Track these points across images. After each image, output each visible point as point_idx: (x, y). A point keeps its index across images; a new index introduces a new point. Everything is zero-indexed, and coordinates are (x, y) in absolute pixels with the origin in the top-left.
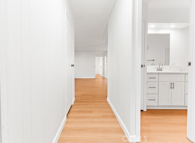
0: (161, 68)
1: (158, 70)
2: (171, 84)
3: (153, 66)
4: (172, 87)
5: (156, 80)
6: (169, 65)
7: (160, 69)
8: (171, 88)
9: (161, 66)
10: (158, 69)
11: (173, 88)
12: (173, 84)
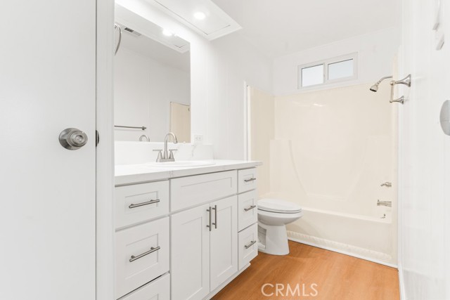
0: (171, 151)
1: (163, 159)
2: (209, 210)
3: (145, 143)
4: (213, 221)
5: (162, 209)
6: (189, 141)
7: (169, 152)
8: (209, 226)
9: (171, 145)
10: (163, 152)
11: (215, 224)
12: (215, 209)
